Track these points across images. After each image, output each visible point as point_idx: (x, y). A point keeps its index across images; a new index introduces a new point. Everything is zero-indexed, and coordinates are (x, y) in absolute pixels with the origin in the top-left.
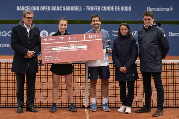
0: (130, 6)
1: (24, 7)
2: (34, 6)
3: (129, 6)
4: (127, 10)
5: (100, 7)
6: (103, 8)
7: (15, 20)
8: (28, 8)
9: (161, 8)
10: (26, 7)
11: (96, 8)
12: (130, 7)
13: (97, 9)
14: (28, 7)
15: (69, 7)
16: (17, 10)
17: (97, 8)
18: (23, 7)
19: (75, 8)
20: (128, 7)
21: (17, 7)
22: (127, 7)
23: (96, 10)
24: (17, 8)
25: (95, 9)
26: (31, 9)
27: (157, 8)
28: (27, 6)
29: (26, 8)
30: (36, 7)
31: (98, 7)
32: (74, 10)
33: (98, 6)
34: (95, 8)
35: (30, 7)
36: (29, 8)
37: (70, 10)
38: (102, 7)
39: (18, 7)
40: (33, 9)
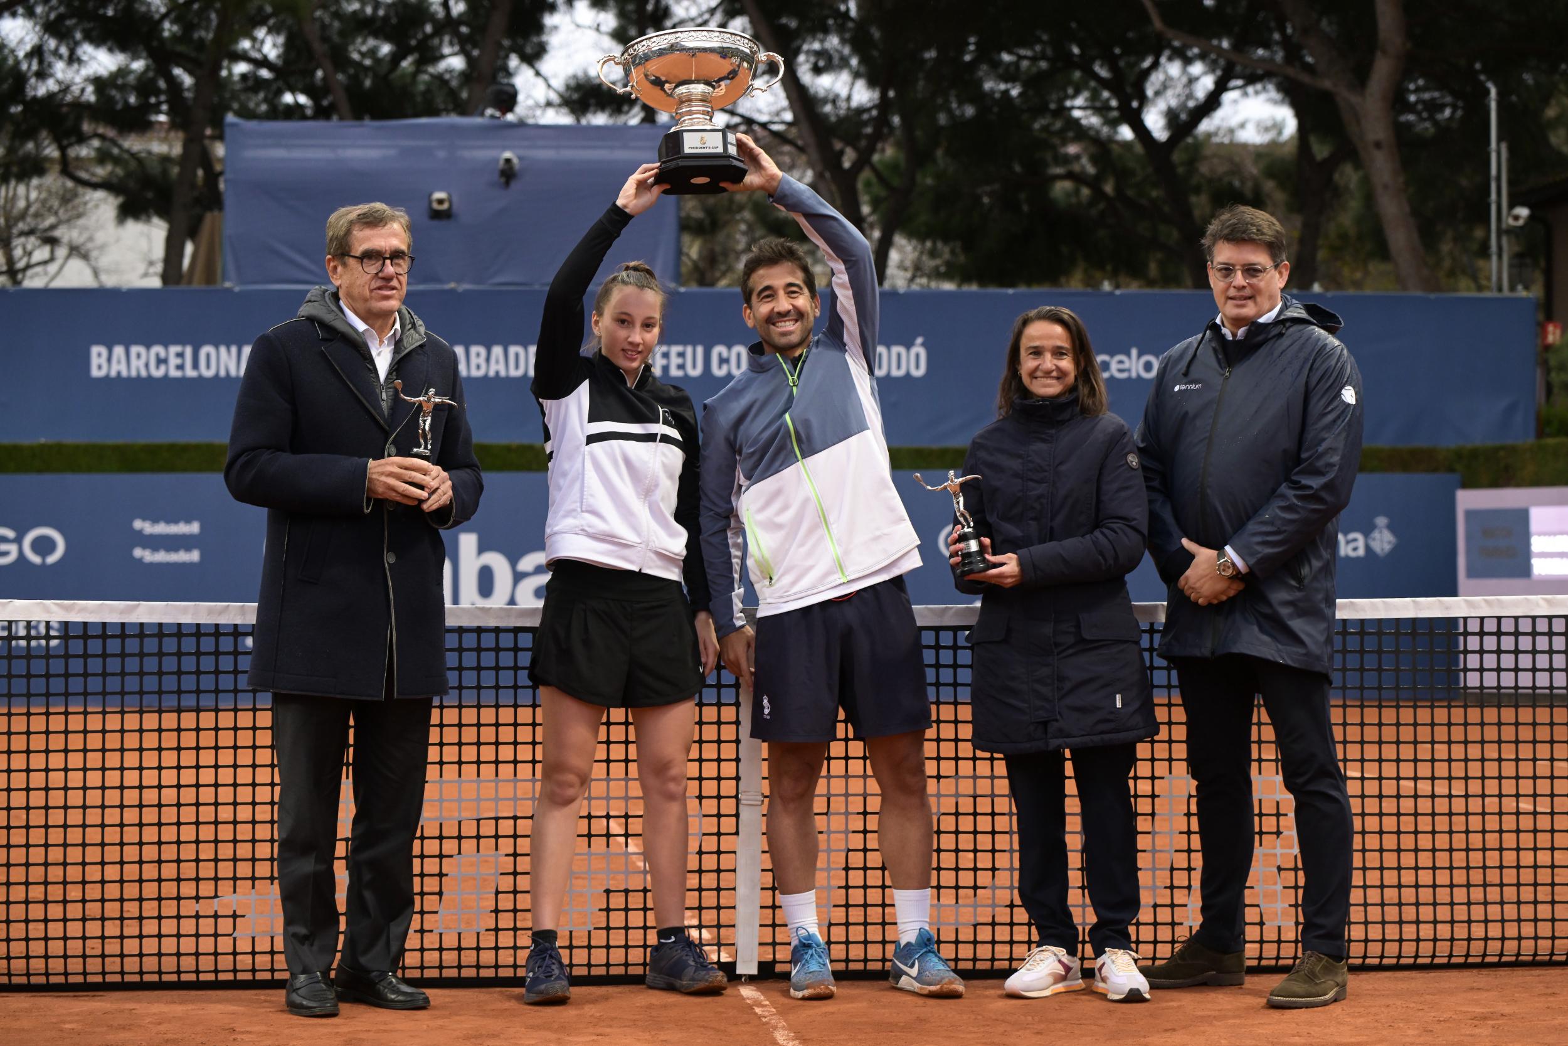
0: (919, 340)
1: (142, 350)
2: (217, 347)
3: (909, 345)
4: (895, 373)
5: (700, 350)
6: (723, 361)
7: (77, 447)
8: (174, 361)
9: (1140, 356)
10: (158, 349)
11: (675, 361)
12: (919, 349)
13: (681, 367)
14: (174, 349)
15: (474, 349)
16: (95, 373)
17: (681, 355)
18: (135, 349)
19: (517, 355)
20: (901, 349)
21: (95, 350)
22: (895, 349)
23: (674, 372)
24: (95, 361)
25: (666, 369)
26: (195, 365)
27: (1112, 355)
28: (166, 346)
29: (161, 361)
30: (234, 349)
31: (689, 350)
32: (514, 373)
33: (684, 343)
34: (666, 355)
35: (188, 351)
36: (180, 355)
37: (480, 373)
38: (719, 350)
39: (97, 353)
40: (208, 366)
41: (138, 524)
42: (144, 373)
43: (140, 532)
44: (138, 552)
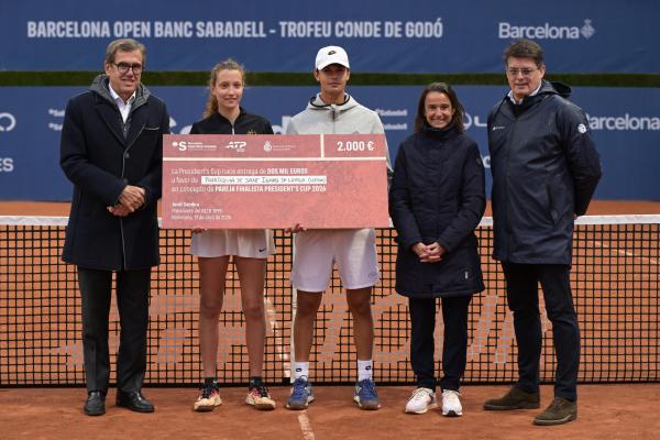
0: (439, 19)
1: (53, 24)
2: (90, 22)
3: (434, 22)
4: (427, 35)
5: (329, 24)
6: (341, 29)
7: (21, 74)
8: (69, 29)
9: (550, 27)
10: (61, 23)
11: (317, 29)
12: (439, 24)
13: (320, 32)
14: (69, 23)
15: (217, 24)
16: (30, 35)
17: (320, 26)
18: (49, 24)
19: (239, 27)
20: (430, 24)
21: (30, 24)
22: (427, 24)
23: (317, 35)
24: (30, 29)
25: (312, 33)
26: (80, 32)
27: (536, 26)
28: (65, 22)
29: (62, 29)
30: (98, 24)
31: (324, 24)
32: (237, 35)
33: (321, 20)
34: (312, 27)
35: (76, 24)
36: (72, 26)
37: (221, 35)
38: (339, 24)
39: (31, 25)
40: (86, 32)
41: (51, 111)
42: (54, 35)
43: (52, 116)
44: (51, 125)
